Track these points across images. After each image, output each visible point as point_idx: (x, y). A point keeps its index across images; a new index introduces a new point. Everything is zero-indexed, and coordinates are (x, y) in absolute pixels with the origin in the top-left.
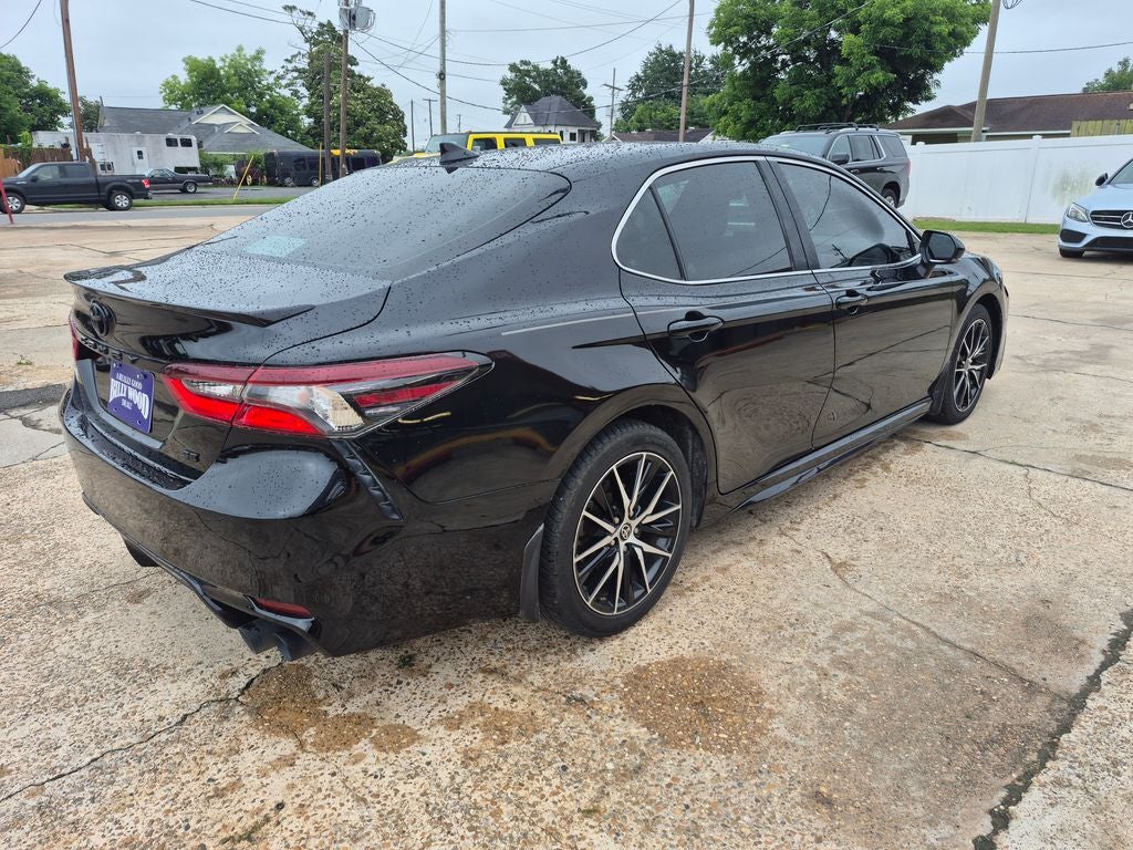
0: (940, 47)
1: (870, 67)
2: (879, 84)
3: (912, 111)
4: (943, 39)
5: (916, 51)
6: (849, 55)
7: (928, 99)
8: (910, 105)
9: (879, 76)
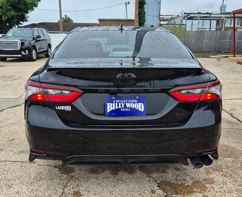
0: (29, 6)
1: (9, 10)
2: (14, 15)
3: (22, 24)
4: (30, 4)
5: (22, 7)
6: (2, 6)
7: (27, 21)
8: (21, 22)
9: (13, 13)
